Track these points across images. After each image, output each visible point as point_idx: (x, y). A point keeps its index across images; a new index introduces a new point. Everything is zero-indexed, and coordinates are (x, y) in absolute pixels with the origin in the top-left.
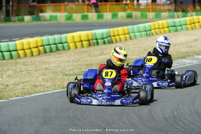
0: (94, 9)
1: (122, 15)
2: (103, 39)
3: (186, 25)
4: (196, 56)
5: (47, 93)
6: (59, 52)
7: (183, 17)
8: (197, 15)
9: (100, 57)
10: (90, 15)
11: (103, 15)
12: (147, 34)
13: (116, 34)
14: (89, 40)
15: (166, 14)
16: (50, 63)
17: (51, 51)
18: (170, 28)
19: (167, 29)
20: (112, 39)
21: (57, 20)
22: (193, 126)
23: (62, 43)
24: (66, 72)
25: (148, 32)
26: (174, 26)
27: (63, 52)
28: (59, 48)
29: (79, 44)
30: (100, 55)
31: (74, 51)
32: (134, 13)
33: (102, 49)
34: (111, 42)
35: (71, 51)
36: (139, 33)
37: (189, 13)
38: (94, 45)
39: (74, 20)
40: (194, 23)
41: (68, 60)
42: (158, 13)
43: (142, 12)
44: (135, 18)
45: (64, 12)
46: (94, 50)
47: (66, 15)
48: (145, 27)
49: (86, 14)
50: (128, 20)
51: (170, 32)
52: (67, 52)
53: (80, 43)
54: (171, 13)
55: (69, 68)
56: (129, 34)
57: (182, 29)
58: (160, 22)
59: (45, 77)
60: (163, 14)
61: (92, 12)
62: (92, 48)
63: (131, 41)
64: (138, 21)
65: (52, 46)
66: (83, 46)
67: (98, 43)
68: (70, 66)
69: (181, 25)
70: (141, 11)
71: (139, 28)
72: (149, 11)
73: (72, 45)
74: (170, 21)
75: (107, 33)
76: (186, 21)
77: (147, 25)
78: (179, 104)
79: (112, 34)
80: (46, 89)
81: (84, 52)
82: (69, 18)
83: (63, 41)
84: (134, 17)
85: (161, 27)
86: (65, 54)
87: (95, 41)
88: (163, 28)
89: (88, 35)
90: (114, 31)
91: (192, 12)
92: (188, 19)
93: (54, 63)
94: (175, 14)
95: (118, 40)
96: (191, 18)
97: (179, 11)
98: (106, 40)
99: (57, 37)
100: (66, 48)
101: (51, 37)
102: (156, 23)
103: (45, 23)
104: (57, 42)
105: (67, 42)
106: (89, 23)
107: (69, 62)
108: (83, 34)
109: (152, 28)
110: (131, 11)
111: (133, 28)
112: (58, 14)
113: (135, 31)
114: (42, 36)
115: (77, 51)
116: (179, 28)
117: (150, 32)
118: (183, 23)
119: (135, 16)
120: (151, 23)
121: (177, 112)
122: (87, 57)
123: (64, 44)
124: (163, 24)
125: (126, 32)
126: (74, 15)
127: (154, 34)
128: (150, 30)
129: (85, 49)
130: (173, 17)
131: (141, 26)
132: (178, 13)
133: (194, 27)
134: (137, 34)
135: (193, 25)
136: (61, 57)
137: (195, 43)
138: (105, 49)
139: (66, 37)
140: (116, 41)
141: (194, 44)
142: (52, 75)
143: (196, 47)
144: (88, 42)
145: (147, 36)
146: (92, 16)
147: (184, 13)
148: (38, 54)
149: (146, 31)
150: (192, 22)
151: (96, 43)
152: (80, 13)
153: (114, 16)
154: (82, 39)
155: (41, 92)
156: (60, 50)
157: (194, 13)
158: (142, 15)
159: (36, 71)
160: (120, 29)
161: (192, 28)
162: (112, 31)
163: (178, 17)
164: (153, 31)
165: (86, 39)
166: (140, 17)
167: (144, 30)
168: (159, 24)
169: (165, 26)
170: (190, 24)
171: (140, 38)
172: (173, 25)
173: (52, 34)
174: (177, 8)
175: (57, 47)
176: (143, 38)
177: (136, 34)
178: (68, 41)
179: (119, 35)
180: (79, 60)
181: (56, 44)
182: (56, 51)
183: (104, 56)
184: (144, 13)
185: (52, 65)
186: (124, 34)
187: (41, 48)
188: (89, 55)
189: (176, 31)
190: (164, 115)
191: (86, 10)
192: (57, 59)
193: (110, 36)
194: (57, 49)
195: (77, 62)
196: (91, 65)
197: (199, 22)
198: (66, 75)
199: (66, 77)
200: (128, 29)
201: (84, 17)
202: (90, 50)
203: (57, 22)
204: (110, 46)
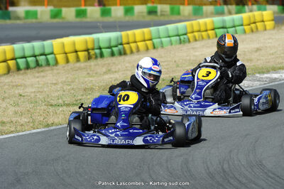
1: (140, 9)
2: (110, 47)
3: (242, 25)
4: (258, 75)
5: (20, 134)
6: (41, 69)
7: (237, 13)
8: (259, 10)
9: (106, 77)
10: (89, 9)
11: (110, 10)
12: (180, 39)
13: (131, 40)
14: (87, 50)
15: (210, 8)
16: (25, 86)
17: (28, 67)
18: (217, 30)
19: (213, 32)
20: (124, 48)
21: (36, 18)
22: (253, 185)
24: (52, 101)
25: (182, 37)
26: (223, 28)
27: (47, 68)
29: (72, 57)
30: (105, 73)
31: (64, 67)
32: (160, 7)
33: (109, 64)
34: (122, 53)
35: (60, 66)
36: (168, 39)
37: (246, 7)
38: (96, 57)
39: (63, 18)
40: (254, 23)
41: (54, 82)
42: (197, 7)
43: (172, 6)
44: (162, 15)
45: (48, 5)
46: (96, 65)
47: (51, 11)
48: (177, 28)
49: (83, 8)
50: (149, 18)
51: (216, 36)
52: (52, 70)
53: (75, 54)
54: (218, 7)
55: (56, 94)
56: (151, 40)
57: (236, 32)
58: (201, 21)
59: (17, 108)
60: (205, 8)
61: (93, 5)
62: (92, 63)
63: (155, 51)
64: (166, 19)
65: (29, 59)
66: (78, 59)
67: (102, 55)
68: (57, 91)
69: (234, 27)
70: (170, 4)
71: (167, 29)
72: (183, 4)
73: (60, 58)
74: (217, 20)
75: (117, 39)
76: (242, 19)
77: (180, 25)
78: (230, 151)
79: (124, 41)
80: (19, 128)
81: (80, 69)
82: (56, 15)
83: (47, 52)
84: (159, 13)
85: (203, 29)
86: (50, 72)
87: (97, 51)
88: (206, 31)
89: (86, 42)
90: (128, 35)
91: (253, 4)
92: (245, 16)
93: (32, 86)
94: (225, 8)
95: (134, 50)
96: (251, 14)
97: (231, 4)
98: (114, 49)
99: (37, 44)
100: (52, 62)
101: (27, 45)
102: (194, 22)
103: (18, 22)
104: (37, 52)
105: (52, 53)
106: (87, 22)
107: (55, 84)
108: (79, 40)
109: (189, 30)
111: (158, 31)
112: (39, 9)
113: (162, 35)
114: (13, 43)
115: (70, 67)
116: (231, 30)
117: (185, 36)
118: (237, 23)
119: (161, 11)
120: (187, 23)
121: (229, 165)
122: (85, 77)
123: (49, 57)
124: (206, 24)
125: (147, 37)
126: (64, 10)
127: (191, 40)
128: (186, 34)
129: (82, 64)
130: (221, 13)
131: (170, 27)
132: (230, 7)
133: (254, 30)
134: (165, 40)
135: (253, 25)
136: (43, 77)
137: (258, 53)
138: (114, 63)
139: (52, 45)
140: (132, 52)
141: (254, 56)
142: (29, 106)
143: (258, 60)
144: (86, 53)
145: (180, 43)
146: (94, 12)
147: (239, 7)
148: (6, 71)
149: (179, 36)
150: (252, 21)
151: (99, 55)
152: (73, 6)
153: (128, 11)
154: (78, 48)
155: (12, 132)
156: (42, 66)
157: (255, 7)
158: (172, 10)
159: (3, 99)
160: (138, 32)
161: (252, 31)
162: (125, 35)
163: (230, 13)
164: (190, 35)
165: (83, 47)
166: (169, 13)
167: (175, 33)
168: (199, 24)
169: (209, 27)
170: (249, 25)
171: (169, 47)
172: (221, 26)
173: (28, 40)
175: (37, 61)
176: (173, 46)
177: (163, 39)
178: (55, 52)
179: (135, 42)
180: (73, 82)
181: (35, 56)
182: (35, 68)
183: (112, 76)
184: (176, 7)
185: (30, 90)
186: (144, 41)
187: (11, 63)
188: (89, 74)
190: (208, 168)
191: (83, 3)
192: (37, 80)
193: (121, 44)
194: (38, 64)
195: (70, 85)
196: (92, 89)
197: (263, 21)
198: (51, 105)
199: (51, 109)
200: (150, 32)
201: (80, 14)
202: (90, 66)
203: (38, 21)
204: (122, 58)
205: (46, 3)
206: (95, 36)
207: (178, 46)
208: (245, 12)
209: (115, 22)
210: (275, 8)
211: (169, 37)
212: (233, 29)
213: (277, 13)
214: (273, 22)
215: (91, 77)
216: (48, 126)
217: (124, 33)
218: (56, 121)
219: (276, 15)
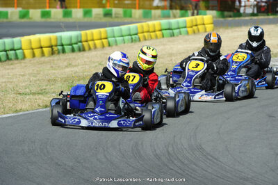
0: (59, 3)
1: (97, 12)
2: (71, 44)
3: (185, 27)
6: (10, 62)
7: (181, 17)
9: (67, 70)
10: (53, 11)
11: (71, 12)
12: (132, 39)
13: (89, 38)
14: (51, 47)
15: (158, 12)
18: (164, 31)
19: (160, 32)
20: (83, 45)
21: (7, 18)
22: (194, 166)
23: (15, 50)
24: (20, 90)
25: (133, 37)
26: (169, 29)
27: (16, 62)
28: (10, 56)
29: (37, 52)
30: (67, 67)
31: (31, 61)
32: (114, 10)
33: (70, 59)
34: (82, 49)
35: (26, 61)
36: (122, 38)
37: (189, 12)
38: (59, 53)
39: (30, 18)
40: (196, 25)
41: (22, 73)
42: (147, 10)
43: (125, 10)
44: (116, 17)
45: (18, 7)
46: (58, 60)
47: (20, 12)
48: (129, 29)
49: (48, 9)
50: (105, 20)
51: (163, 37)
52: (21, 63)
53: (40, 49)
54: (166, 12)
55: (24, 84)
56: (106, 38)
57: (180, 34)
58: (151, 23)
60: (153, 12)
61: (55, 8)
62: (56, 57)
63: (110, 48)
64: (119, 20)
65: (1, 53)
66: (43, 54)
67: (64, 51)
68: (25, 81)
69: (179, 28)
70: (123, 8)
71: (121, 30)
72: (135, 8)
73: (28, 53)
74: (164, 22)
75: (77, 37)
76: (185, 22)
77: (132, 26)
78: (175, 136)
79: (83, 39)
81: (44, 62)
82: (24, 16)
83: (16, 47)
84: (113, 15)
86: (19, 65)
87: (60, 48)
88: (154, 31)
89: (50, 39)
90: (86, 34)
92: (188, 19)
94: (171, 12)
95: (92, 47)
97: (176, 9)
98: (75, 46)
99: (7, 40)
100: (20, 56)
102: (144, 24)
104: (7, 48)
105: (21, 49)
106: (51, 22)
107: (24, 75)
108: (44, 38)
109: (140, 30)
110: (110, 7)
111: (113, 31)
112: (10, 10)
113: (116, 34)
115: (35, 61)
116: (176, 32)
117: (136, 36)
118: (181, 25)
119: (115, 14)
120: (138, 25)
121: (173, 148)
122: (49, 70)
123: (18, 52)
124: (154, 26)
125: (103, 36)
126: (32, 11)
127: (141, 39)
128: (137, 34)
129: (46, 59)
130: (168, 17)
131: (124, 28)
132: (174, 11)
133: (196, 31)
134: (119, 39)
135: (195, 28)
136: (13, 69)
138: (74, 58)
139: (21, 42)
140: (90, 49)
144: (50, 49)
145: (132, 42)
146: (57, 13)
147: (183, 11)
149: (131, 35)
150: (194, 24)
151: (61, 51)
152: (40, 8)
153: (87, 13)
154: (43, 45)
156: (11, 59)
158: (125, 14)
160: (95, 32)
161: (194, 33)
162: (84, 34)
163: (175, 17)
164: (140, 35)
165: (48, 44)
166: (122, 15)
167: (128, 33)
168: (148, 26)
169: (157, 28)
170: (192, 27)
171: (123, 45)
172: (167, 27)
174: (173, 4)
175: (7, 55)
176: (126, 44)
177: (117, 38)
178: (23, 48)
179: (93, 40)
180: (38, 74)
181: (6, 51)
182: (5, 61)
183: (72, 69)
184: (128, 10)
186: (101, 39)
188: (52, 67)
189: (171, 36)
191: (47, 5)
192: (7, 71)
193: (81, 42)
194: (8, 58)
195: (36, 76)
196: (55, 80)
197: (204, 24)
198: (20, 94)
199: (20, 97)
200: (106, 32)
201: (45, 15)
202: (53, 60)
203: (8, 20)
204: (80, 54)
205: (16, 5)
206: (58, 34)
207: (130, 44)
208: (188, 16)
209: (75, 22)
210: (214, 13)
211: (123, 36)
212: (178, 30)
213: (216, 17)
214: (212, 25)
215: (55, 69)
216: (16, 111)
217: (83, 32)
218: (24, 107)
219: (215, 19)
